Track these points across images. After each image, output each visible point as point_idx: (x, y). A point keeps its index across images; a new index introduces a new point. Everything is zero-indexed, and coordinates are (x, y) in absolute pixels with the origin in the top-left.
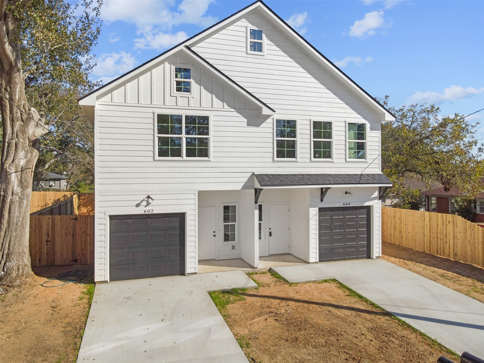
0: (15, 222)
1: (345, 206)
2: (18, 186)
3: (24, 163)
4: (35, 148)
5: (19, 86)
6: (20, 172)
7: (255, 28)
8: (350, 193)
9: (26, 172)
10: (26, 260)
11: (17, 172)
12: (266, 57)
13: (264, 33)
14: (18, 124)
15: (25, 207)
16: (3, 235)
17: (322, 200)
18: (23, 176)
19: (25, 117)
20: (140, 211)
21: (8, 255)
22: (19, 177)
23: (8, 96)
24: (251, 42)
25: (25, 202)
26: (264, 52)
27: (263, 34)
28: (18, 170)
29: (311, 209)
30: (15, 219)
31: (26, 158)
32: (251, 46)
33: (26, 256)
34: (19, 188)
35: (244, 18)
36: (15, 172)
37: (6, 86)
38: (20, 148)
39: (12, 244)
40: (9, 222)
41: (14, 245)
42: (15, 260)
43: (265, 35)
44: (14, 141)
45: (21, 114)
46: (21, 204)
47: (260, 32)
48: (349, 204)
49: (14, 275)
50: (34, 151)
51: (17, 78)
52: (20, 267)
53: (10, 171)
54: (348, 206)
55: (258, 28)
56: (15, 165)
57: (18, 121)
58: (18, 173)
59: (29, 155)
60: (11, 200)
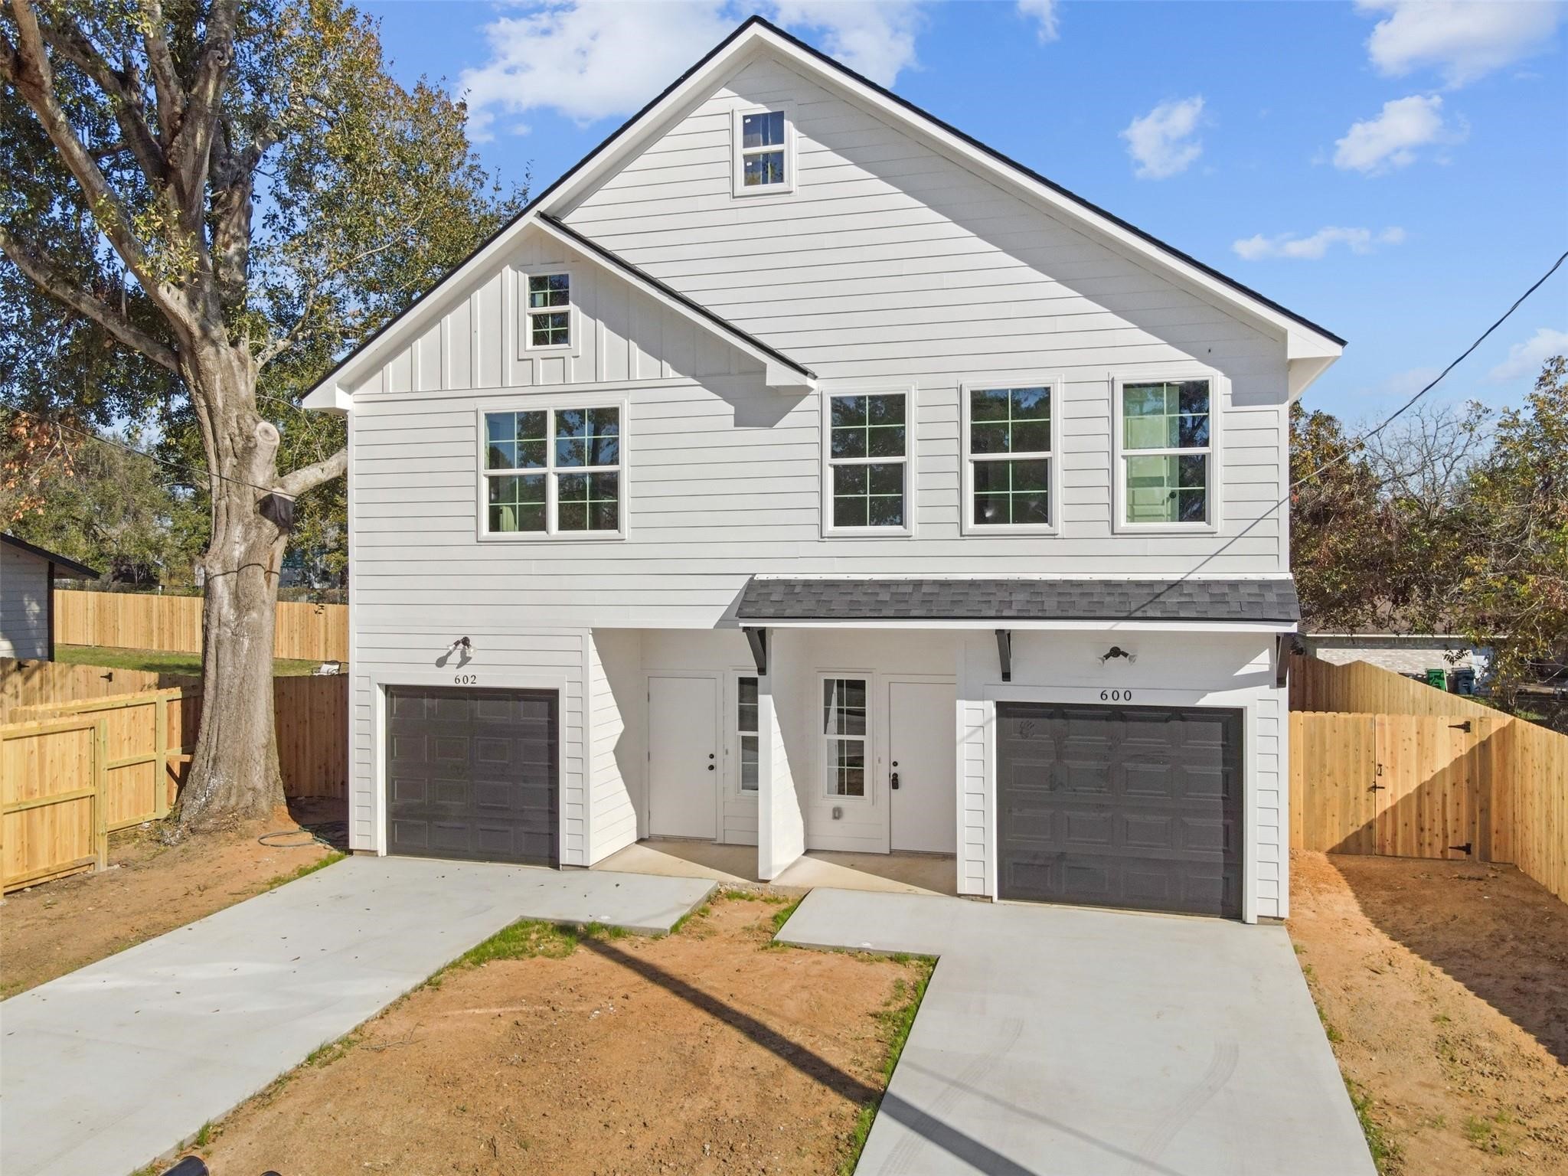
0: (225, 687)
1: (1110, 702)
2: (229, 605)
3: (241, 553)
4: (267, 517)
5: (218, 377)
6: (236, 574)
7: (761, 109)
8: (1126, 655)
9: (247, 574)
10: (257, 777)
11: (228, 573)
12: (799, 193)
13: (789, 120)
14: (229, 462)
15: (247, 655)
16: (209, 715)
17: (1006, 676)
18: (240, 584)
19: (240, 446)
20: (446, 678)
21: (215, 760)
22: (233, 584)
23: (203, 403)
24: (746, 158)
25: (246, 642)
26: (789, 181)
27: (785, 121)
28: (229, 570)
29: (962, 705)
30: (226, 681)
31: (245, 540)
32: (747, 169)
33: (258, 768)
34: (232, 611)
35: (726, 85)
36: (224, 574)
37: (196, 382)
38: (234, 520)
39: (222, 736)
40: (216, 688)
41: (225, 741)
42: (224, 773)
43: (791, 124)
44: (223, 503)
45: (231, 440)
46: (237, 647)
47: (778, 117)
48: (1128, 694)
49: (216, 806)
50: (265, 524)
51: (209, 360)
52: (234, 791)
53: (212, 571)
54: (1122, 702)
55: (768, 107)
56: (222, 558)
57: (227, 456)
58: (228, 576)
59: (254, 533)
60: (218, 636)
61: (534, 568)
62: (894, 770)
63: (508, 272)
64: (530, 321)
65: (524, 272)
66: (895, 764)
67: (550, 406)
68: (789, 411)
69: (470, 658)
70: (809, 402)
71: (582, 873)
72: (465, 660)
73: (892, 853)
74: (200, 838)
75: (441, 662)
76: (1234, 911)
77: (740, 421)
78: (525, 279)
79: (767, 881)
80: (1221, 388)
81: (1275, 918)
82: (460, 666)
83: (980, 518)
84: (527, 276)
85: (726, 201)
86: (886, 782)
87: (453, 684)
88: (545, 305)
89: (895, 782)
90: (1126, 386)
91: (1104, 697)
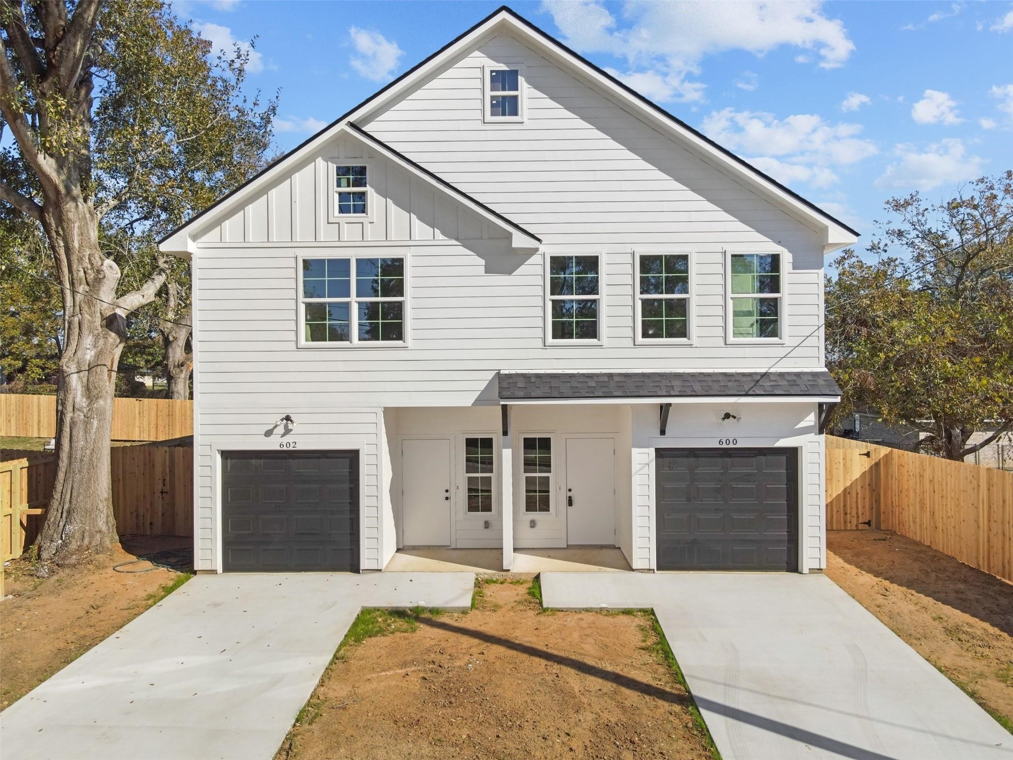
0: (78, 457)
1: (725, 446)
2: (82, 396)
3: (91, 356)
4: (111, 330)
5: (76, 225)
6: (87, 372)
7: (503, 67)
8: (734, 417)
9: (96, 372)
10: (102, 522)
11: (81, 371)
12: (528, 124)
13: (521, 76)
14: (82, 288)
15: (95, 432)
16: (63, 478)
17: (663, 432)
18: (91, 379)
19: (92, 277)
20: (273, 444)
21: (69, 512)
22: (85, 379)
23: (62, 244)
24: (493, 98)
25: (95, 423)
26: (522, 115)
27: (519, 77)
28: (82, 369)
29: (635, 451)
30: (79, 453)
31: (95, 346)
32: (492, 106)
33: (102, 516)
34: (84, 400)
35: (478, 49)
36: (78, 372)
37: (57, 227)
38: (85, 331)
39: (75, 494)
40: (70, 457)
41: (78, 497)
42: (78, 521)
43: (523, 79)
44: (76, 320)
45: (85, 272)
46: (88, 426)
47: (514, 74)
48: (735, 441)
49: (73, 546)
50: (110, 336)
51: (71, 212)
52: (87, 534)
53: (69, 370)
54: (731, 446)
55: (507, 66)
56: (76, 360)
57: (80, 284)
58: (82, 374)
59: (101, 342)
60: (72, 418)
61: (341, 366)
62: (569, 494)
63: (320, 162)
64: (337, 196)
65: (333, 163)
66: (570, 490)
67: (353, 255)
68: (522, 263)
69: (292, 430)
70: (536, 259)
71: (377, 574)
72: (287, 431)
73: (569, 547)
74: (67, 571)
75: (268, 433)
76: (793, 566)
77: (489, 270)
78: (333, 168)
79: (508, 570)
80: (787, 259)
81: (818, 569)
82: (283, 436)
83: (645, 335)
84: (335, 166)
85: (479, 125)
86: (564, 501)
87: (279, 448)
88: (349, 186)
89: (570, 502)
90: (733, 256)
91: (721, 443)
